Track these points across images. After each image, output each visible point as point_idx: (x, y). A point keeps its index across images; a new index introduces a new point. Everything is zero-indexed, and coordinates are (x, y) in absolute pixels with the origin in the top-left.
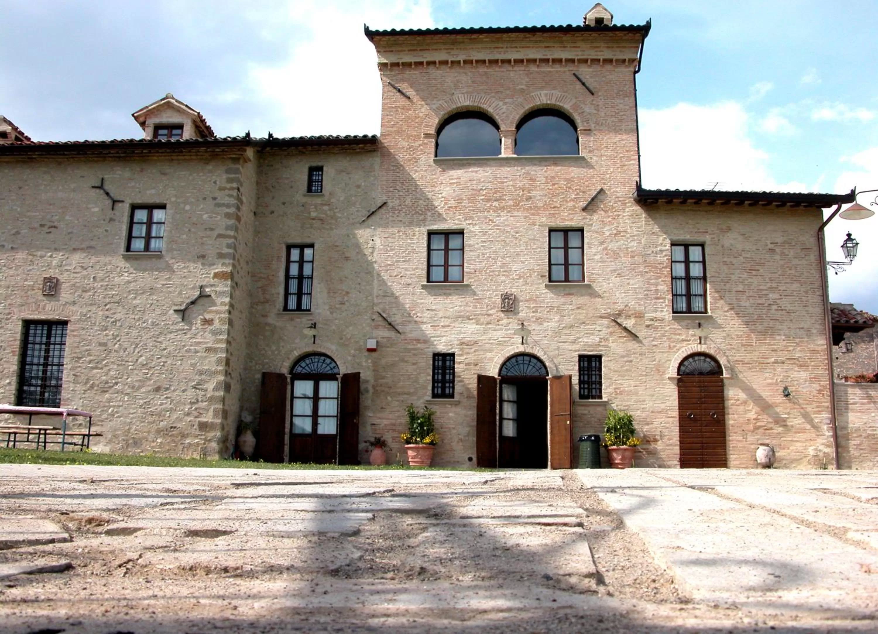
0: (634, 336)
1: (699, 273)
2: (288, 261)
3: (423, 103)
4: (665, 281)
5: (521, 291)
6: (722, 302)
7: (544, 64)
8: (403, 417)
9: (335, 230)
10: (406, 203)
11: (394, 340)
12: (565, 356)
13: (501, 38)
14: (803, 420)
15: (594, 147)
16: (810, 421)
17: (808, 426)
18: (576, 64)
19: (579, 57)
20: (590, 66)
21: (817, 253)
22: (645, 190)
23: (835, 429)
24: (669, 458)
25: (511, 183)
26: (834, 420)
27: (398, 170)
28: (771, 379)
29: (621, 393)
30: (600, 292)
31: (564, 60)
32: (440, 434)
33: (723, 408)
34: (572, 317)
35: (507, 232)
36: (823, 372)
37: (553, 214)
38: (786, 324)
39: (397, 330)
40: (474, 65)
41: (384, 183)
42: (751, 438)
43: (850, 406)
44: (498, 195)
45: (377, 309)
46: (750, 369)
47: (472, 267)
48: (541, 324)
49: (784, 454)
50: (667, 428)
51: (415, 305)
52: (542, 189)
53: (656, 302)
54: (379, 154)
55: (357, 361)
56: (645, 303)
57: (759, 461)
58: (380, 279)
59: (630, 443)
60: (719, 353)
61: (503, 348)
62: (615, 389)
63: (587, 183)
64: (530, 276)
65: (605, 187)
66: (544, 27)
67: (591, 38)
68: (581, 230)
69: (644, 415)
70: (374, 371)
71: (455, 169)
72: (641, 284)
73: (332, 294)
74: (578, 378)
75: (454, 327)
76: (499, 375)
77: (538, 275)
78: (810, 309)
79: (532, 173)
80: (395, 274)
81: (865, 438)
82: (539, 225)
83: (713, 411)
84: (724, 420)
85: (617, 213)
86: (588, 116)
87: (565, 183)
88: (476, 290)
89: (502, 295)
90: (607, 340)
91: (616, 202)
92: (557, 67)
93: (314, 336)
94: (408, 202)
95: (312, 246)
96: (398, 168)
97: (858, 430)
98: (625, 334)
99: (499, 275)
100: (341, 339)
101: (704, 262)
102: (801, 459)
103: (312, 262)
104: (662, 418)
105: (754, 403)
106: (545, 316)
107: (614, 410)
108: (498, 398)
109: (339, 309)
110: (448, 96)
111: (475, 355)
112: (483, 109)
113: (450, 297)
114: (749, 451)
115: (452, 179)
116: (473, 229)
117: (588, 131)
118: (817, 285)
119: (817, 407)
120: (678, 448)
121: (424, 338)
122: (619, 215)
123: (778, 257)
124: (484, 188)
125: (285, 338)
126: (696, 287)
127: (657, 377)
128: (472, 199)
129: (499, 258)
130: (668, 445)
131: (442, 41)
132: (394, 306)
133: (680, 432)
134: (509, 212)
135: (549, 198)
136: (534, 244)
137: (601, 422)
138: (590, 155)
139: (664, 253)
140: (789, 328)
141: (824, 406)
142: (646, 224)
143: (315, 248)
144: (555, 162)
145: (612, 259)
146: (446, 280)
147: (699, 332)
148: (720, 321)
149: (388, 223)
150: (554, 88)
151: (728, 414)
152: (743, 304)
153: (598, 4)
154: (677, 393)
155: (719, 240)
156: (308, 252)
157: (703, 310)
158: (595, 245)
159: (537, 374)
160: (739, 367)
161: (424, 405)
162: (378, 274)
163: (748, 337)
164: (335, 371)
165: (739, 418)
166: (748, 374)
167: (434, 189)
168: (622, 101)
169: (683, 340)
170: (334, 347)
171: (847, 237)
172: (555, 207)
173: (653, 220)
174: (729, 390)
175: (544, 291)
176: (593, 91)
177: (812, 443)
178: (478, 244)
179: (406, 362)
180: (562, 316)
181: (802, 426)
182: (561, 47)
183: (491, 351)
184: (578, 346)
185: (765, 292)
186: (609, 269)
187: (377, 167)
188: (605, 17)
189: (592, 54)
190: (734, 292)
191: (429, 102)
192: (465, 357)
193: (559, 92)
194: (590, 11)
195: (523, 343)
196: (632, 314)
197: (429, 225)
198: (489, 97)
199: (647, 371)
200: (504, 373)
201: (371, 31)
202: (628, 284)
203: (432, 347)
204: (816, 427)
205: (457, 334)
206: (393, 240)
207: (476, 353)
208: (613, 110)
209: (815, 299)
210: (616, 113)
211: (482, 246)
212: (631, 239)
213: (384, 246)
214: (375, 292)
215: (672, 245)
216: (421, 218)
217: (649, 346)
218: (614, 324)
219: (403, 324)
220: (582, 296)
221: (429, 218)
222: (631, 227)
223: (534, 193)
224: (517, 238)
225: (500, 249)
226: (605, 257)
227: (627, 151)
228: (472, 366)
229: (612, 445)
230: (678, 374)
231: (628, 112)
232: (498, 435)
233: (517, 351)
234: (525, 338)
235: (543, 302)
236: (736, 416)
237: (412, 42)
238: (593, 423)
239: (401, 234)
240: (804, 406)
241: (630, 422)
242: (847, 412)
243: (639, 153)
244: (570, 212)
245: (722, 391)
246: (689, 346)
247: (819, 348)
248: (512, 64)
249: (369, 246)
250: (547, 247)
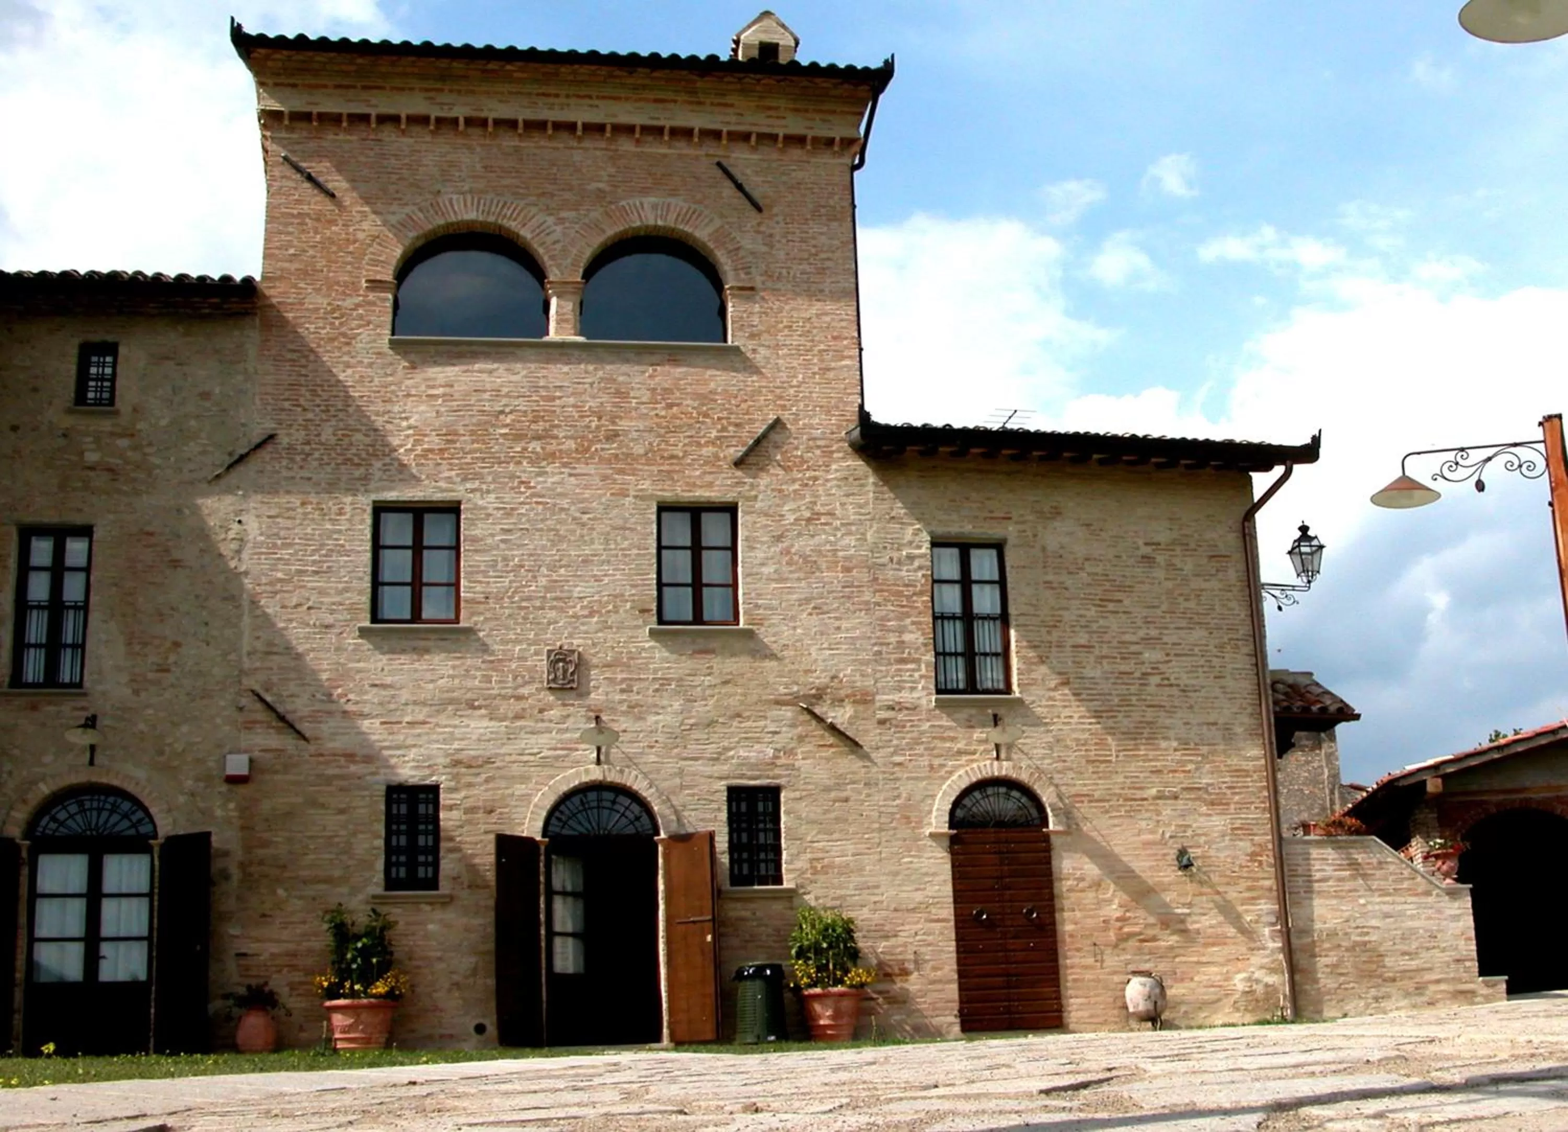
0: (853, 745)
1: (992, 604)
2: (24, 569)
3: (367, 209)
4: (920, 623)
5: (594, 645)
6: (1043, 669)
7: (650, 138)
8: (316, 934)
9: (145, 497)
10: (323, 438)
11: (290, 757)
12: (696, 791)
13: (557, 74)
14: (1221, 918)
15: (760, 327)
16: (1235, 919)
17: (1231, 931)
18: (724, 142)
19: (733, 128)
20: (754, 149)
21: (1242, 566)
22: (877, 426)
23: (1287, 935)
24: (935, 1009)
25: (572, 400)
26: (1283, 915)
27: (303, 361)
28: (1152, 832)
29: (825, 870)
30: (775, 646)
31: (696, 131)
32: (406, 973)
33: (1052, 897)
34: (711, 702)
35: (562, 509)
36: (1258, 815)
37: (669, 472)
38: (1179, 715)
39: (298, 732)
40: (490, 129)
41: (269, 389)
42: (1112, 960)
43: (1316, 885)
44: (540, 426)
45: (252, 682)
46: (1107, 812)
47: (479, 589)
48: (640, 718)
49: (1183, 991)
50: (929, 945)
51: (344, 674)
52: (644, 416)
53: (900, 670)
54: (257, 321)
55: (201, 805)
56: (875, 671)
57: (1131, 1010)
58: (258, 612)
59: (852, 979)
60: (1040, 778)
61: (551, 772)
62: (812, 860)
63: (744, 406)
64: (616, 610)
65: (786, 416)
66: (655, 56)
67: (758, 88)
68: (731, 510)
69: (877, 917)
70: (243, 828)
71: (440, 365)
72: (867, 630)
73: (137, 648)
74: (727, 838)
75: (437, 725)
76: (545, 833)
77: (632, 608)
78: (1229, 683)
79: (621, 379)
80: (294, 601)
81: (1347, 950)
82: (636, 497)
83: (1030, 905)
84: (1054, 923)
85: (813, 473)
86: (750, 259)
87: (696, 404)
88: (488, 641)
89: (549, 652)
90: (790, 752)
91: (809, 449)
92: (682, 148)
93: (93, 748)
94: (327, 434)
95: (86, 531)
96: (306, 357)
97: (1333, 934)
98: (831, 740)
99: (542, 608)
100: (161, 753)
101: (1002, 583)
102: (1219, 1000)
103: (87, 570)
104: (918, 922)
105: (1115, 883)
106: (650, 700)
107: (811, 908)
108: (542, 887)
109: (158, 683)
110: (429, 196)
111: (486, 790)
112: (508, 230)
113: (427, 657)
114: (1106, 988)
115: (433, 387)
116: (480, 502)
117: (747, 292)
118: (1241, 632)
119: (1250, 889)
120: (955, 987)
121: (365, 751)
122: (816, 479)
123: (1160, 574)
124: (507, 410)
125: (16, 752)
126: (986, 637)
127: (904, 832)
128: (480, 433)
129: (544, 570)
130: (933, 982)
131: (416, 70)
132: (293, 675)
133: (958, 952)
134: (565, 465)
135: (659, 436)
136: (625, 539)
137: (782, 937)
138: (751, 345)
139: (916, 563)
140: (1187, 724)
141: (1262, 888)
142: (877, 499)
143: (95, 537)
144: (674, 357)
145: (802, 575)
146: (416, 616)
147: (995, 735)
148: (1039, 710)
149: (278, 483)
150: (673, 193)
151: (1062, 910)
152: (1088, 672)
153: (767, 14)
154: (948, 866)
155: (1035, 536)
156: (76, 549)
157: (1002, 686)
158: (763, 543)
159: (630, 830)
160: (1084, 809)
161: (369, 907)
162: (253, 602)
163: (1102, 744)
164: (145, 829)
165: (1085, 917)
166: (1103, 822)
167: (389, 407)
168: (825, 229)
169: (960, 753)
170: (140, 774)
171: (1299, 534)
172: (673, 457)
173: (892, 489)
174: (1062, 858)
175: (647, 645)
176: (761, 203)
177: (1240, 965)
178: (493, 535)
179: (323, 806)
180: (689, 701)
181: (1219, 930)
182: (691, 103)
183: (524, 779)
184: (726, 768)
185: (1134, 648)
186: (795, 596)
187: (252, 351)
188: (781, 43)
189: (758, 122)
190: (1068, 649)
191: (379, 206)
192: (463, 794)
193: (685, 201)
194: (749, 27)
195: (598, 762)
196: (847, 696)
197: (378, 490)
198: (522, 203)
199: (883, 820)
200: (554, 829)
201: (248, 36)
202: (838, 628)
203: (382, 771)
204: (1247, 932)
205: (445, 741)
206: (289, 523)
207: (491, 785)
208: (804, 246)
209: (1241, 661)
210: (811, 255)
211: (502, 541)
212: (843, 530)
213: (268, 537)
214: (246, 644)
215: (935, 544)
216: (358, 473)
217: (885, 765)
218: (807, 717)
219: (314, 717)
220: (733, 655)
221: (378, 474)
222: (842, 505)
223: (623, 424)
224: (584, 525)
225: (544, 547)
226: (785, 569)
227: (835, 338)
228: (480, 815)
229: (810, 986)
230: (952, 825)
231: (838, 254)
232: (544, 972)
233: (585, 779)
234: (603, 750)
235: (644, 668)
236: (1078, 914)
237: (344, 68)
238: (764, 938)
239: (309, 508)
240: (1221, 889)
241: (849, 932)
242: (1311, 899)
243: (860, 344)
244: (707, 468)
245: (1048, 861)
246: (975, 765)
247: (1249, 765)
248: (579, 133)
249: (231, 535)
250: (655, 545)
